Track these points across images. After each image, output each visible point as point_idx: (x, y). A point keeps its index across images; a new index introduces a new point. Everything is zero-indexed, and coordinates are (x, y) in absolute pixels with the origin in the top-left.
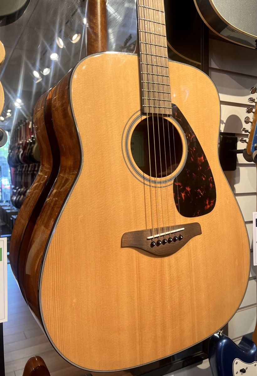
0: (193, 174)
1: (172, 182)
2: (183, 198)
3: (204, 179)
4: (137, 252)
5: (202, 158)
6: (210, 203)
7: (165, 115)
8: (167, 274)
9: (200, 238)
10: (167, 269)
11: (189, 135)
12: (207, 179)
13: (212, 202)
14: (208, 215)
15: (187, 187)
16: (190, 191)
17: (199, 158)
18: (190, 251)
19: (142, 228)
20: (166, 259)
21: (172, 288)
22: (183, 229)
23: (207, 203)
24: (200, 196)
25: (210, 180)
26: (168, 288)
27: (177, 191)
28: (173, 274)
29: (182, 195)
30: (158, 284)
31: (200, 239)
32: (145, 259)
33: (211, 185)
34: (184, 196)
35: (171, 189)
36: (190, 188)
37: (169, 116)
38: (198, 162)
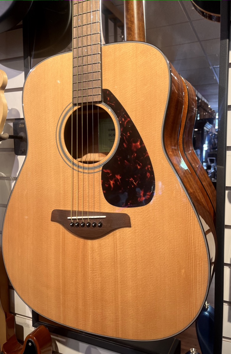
0: (126, 161)
1: (101, 168)
2: (112, 186)
3: (139, 167)
4: (63, 228)
5: (139, 143)
6: (144, 195)
8: (89, 256)
9: (129, 231)
10: (89, 252)
11: (123, 119)
12: (143, 167)
13: (148, 193)
14: (142, 209)
15: (117, 175)
16: (120, 179)
17: (134, 144)
18: (116, 241)
19: (69, 208)
20: (89, 242)
21: (94, 271)
22: (105, 217)
23: (142, 194)
24: (133, 186)
25: (148, 168)
26: (90, 270)
27: (105, 178)
28: (95, 259)
29: (110, 183)
30: (80, 263)
31: (129, 233)
32: (70, 236)
33: (148, 174)
34: (113, 184)
35: (98, 176)
36: (120, 176)
38: (133, 148)
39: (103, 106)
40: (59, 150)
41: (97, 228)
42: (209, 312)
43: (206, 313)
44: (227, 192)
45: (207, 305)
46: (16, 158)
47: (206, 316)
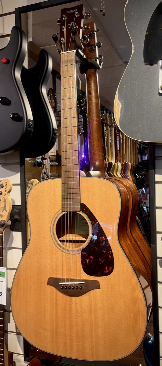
0: (96, 248)
1: (81, 252)
2: (88, 263)
3: (104, 252)
4: (56, 290)
5: (104, 237)
6: (108, 269)
7: (78, 211)
8: (74, 308)
9: (99, 291)
10: (74, 305)
11: (94, 222)
12: (106, 252)
13: (110, 268)
14: (107, 277)
15: (91, 256)
16: (93, 259)
17: (101, 238)
18: (91, 298)
19: (59, 276)
20: (74, 298)
21: (77, 318)
22: (84, 283)
23: (106, 268)
24: (101, 263)
25: (110, 253)
26: (74, 316)
27: (83, 258)
28: (78, 309)
29: (87, 261)
30: (68, 312)
31: (99, 292)
32: (60, 295)
33: (110, 256)
34: (88, 261)
35: (79, 256)
36: (93, 257)
37: (80, 211)
38: (100, 240)
39: (81, 213)
40: (52, 239)
41: (79, 290)
42: (152, 341)
43: (150, 342)
44: (158, 260)
45: (150, 335)
46: (11, 233)
47: (150, 344)
